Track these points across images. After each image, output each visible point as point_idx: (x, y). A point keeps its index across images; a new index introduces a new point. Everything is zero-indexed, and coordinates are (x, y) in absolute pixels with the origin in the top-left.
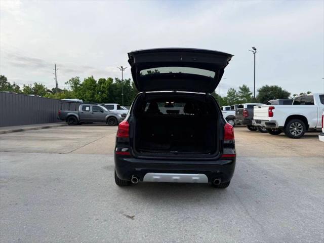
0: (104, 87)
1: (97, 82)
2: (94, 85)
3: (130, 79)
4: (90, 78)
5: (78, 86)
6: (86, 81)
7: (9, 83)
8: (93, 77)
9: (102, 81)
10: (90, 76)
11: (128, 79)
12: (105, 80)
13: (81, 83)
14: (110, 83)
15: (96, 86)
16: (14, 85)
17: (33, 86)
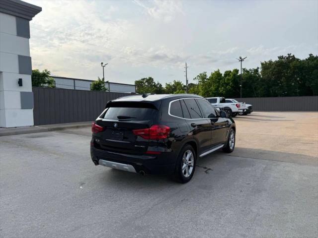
0: (228, 80)
1: (223, 75)
2: (219, 78)
3: (258, 68)
4: (216, 72)
5: (206, 80)
6: (213, 74)
7: (154, 83)
8: (219, 71)
9: (228, 73)
10: (216, 70)
11: (256, 68)
12: (230, 72)
13: (208, 77)
14: (234, 75)
15: (221, 79)
16: (158, 84)
17: (173, 83)
